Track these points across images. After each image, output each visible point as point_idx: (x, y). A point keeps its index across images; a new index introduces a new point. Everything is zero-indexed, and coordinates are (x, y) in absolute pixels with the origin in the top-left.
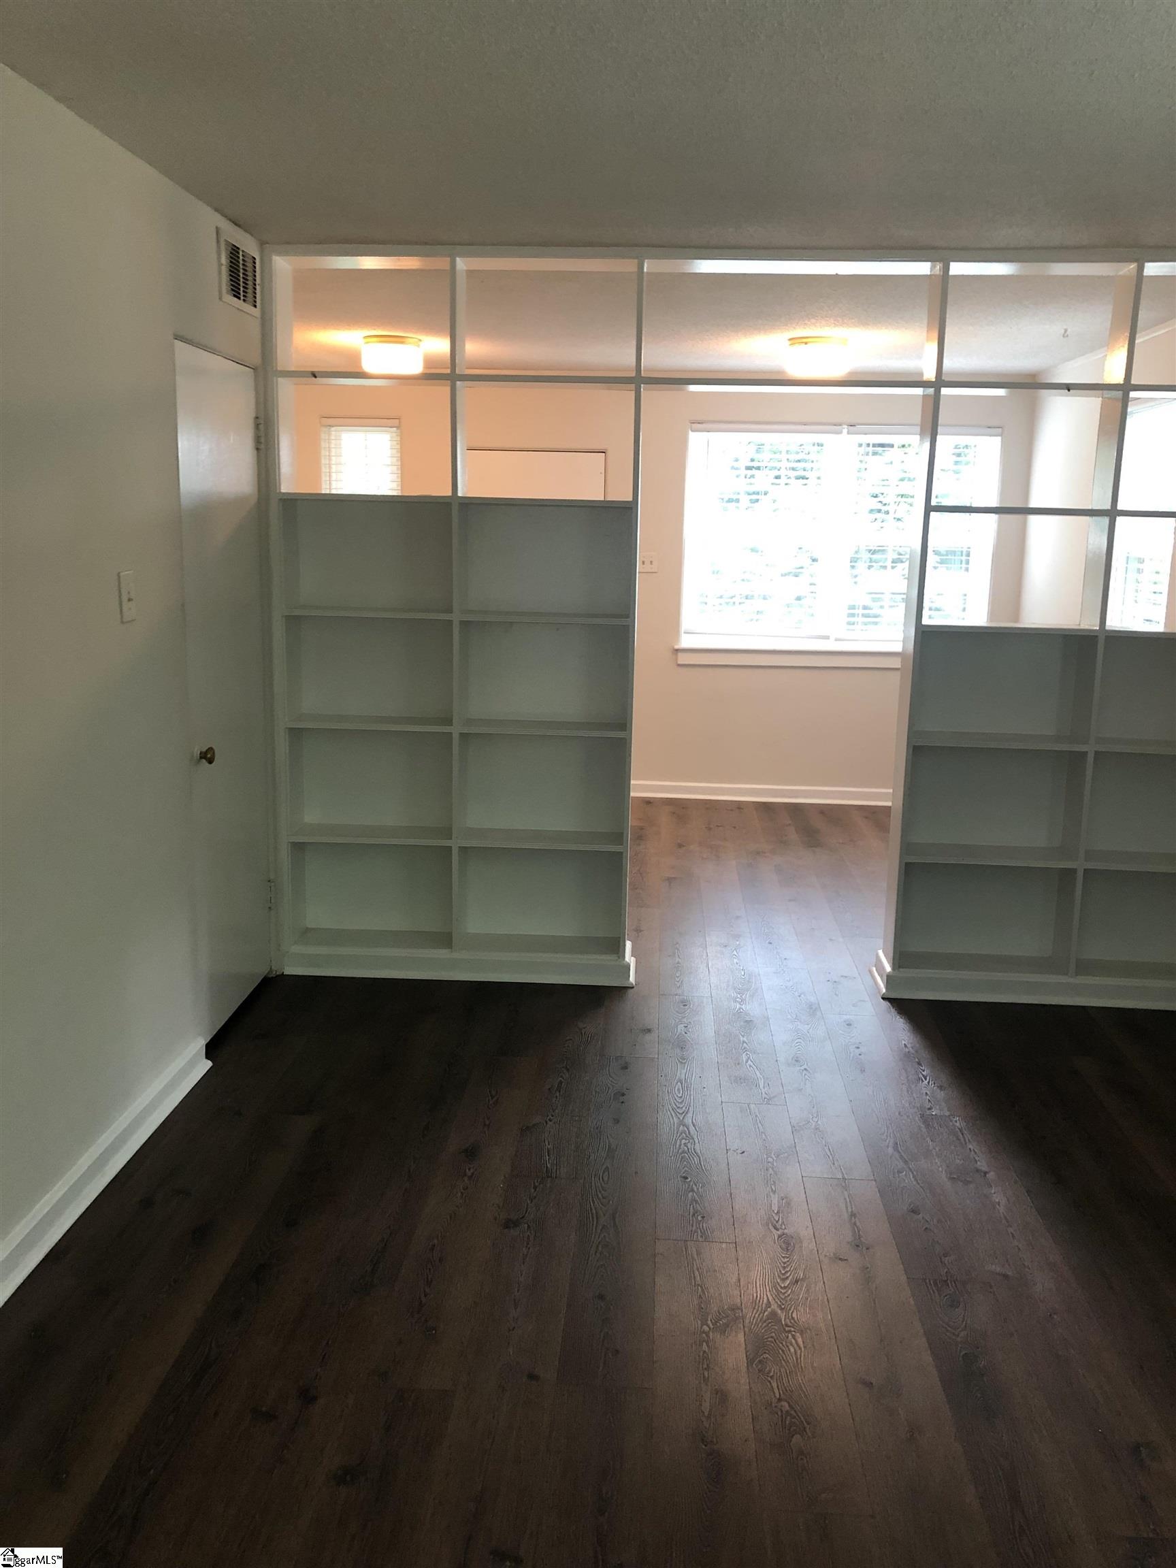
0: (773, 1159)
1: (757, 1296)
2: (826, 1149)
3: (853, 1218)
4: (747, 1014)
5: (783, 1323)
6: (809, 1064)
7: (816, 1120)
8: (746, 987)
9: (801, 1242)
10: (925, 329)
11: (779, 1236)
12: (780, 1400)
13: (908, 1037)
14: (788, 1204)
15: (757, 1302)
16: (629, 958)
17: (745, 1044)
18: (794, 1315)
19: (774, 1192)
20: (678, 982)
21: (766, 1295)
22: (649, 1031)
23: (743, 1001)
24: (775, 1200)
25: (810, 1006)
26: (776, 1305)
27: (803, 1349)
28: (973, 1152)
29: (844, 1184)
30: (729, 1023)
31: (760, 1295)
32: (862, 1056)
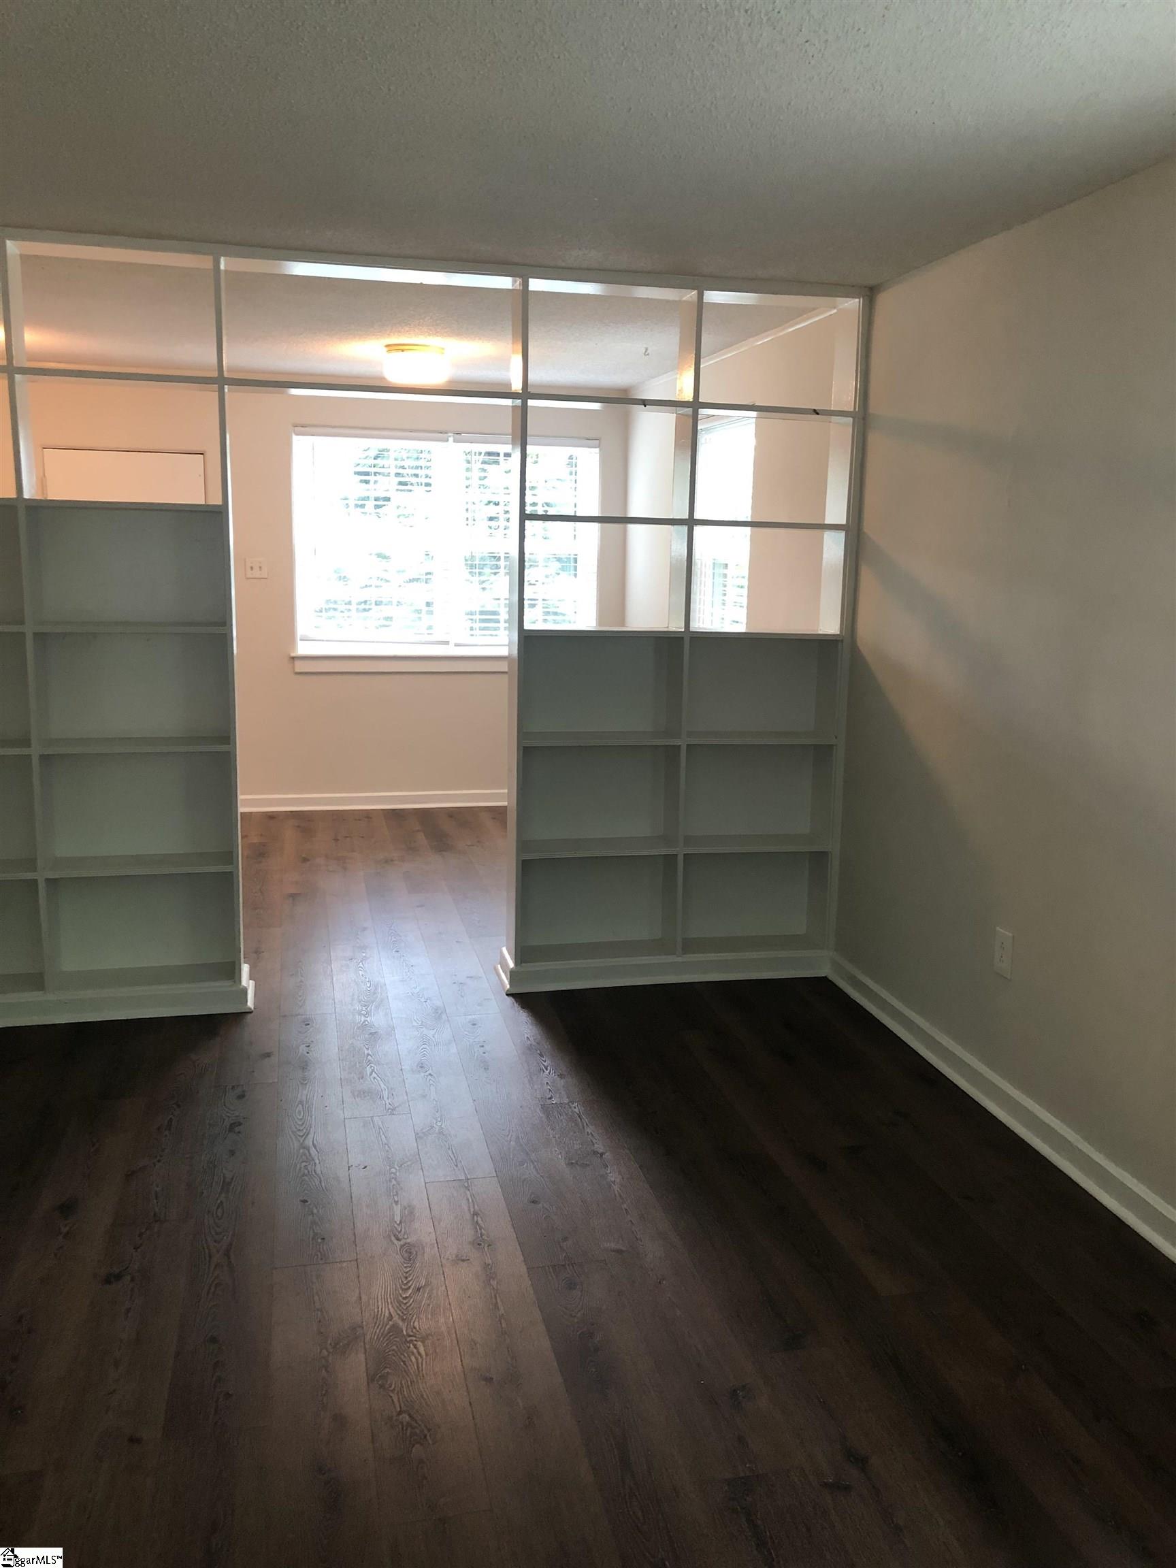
0: (396, 1169)
1: (378, 1311)
2: (450, 1152)
3: (475, 1217)
4: (372, 1026)
5: (405, 1333)
6: (434, 1068)
7: (439, 1124)
8: (373, 998)
9: (423, 1248)
10: (510, 342)
11: (402, 1246)
12: (400, 1413)
13: (531, 1030)
14: (411, 1213)
15: (379, 1316)
16: (246, 981)
17: (369, 1057)
18: (416, 1324)
19: (396, 1203)
20: (300, 1001)
21: (388, 1309)
22: (268, 1055)
23: (368, 1014)
24: (397, 1210)
25: (436, 1010)
26: (397, 1316)
27: (424, 1357)
28: (590, 1136)
29: (466, 1184)
30: (354, 1038)
31: (382, 1309)
32: (487, 1054)
